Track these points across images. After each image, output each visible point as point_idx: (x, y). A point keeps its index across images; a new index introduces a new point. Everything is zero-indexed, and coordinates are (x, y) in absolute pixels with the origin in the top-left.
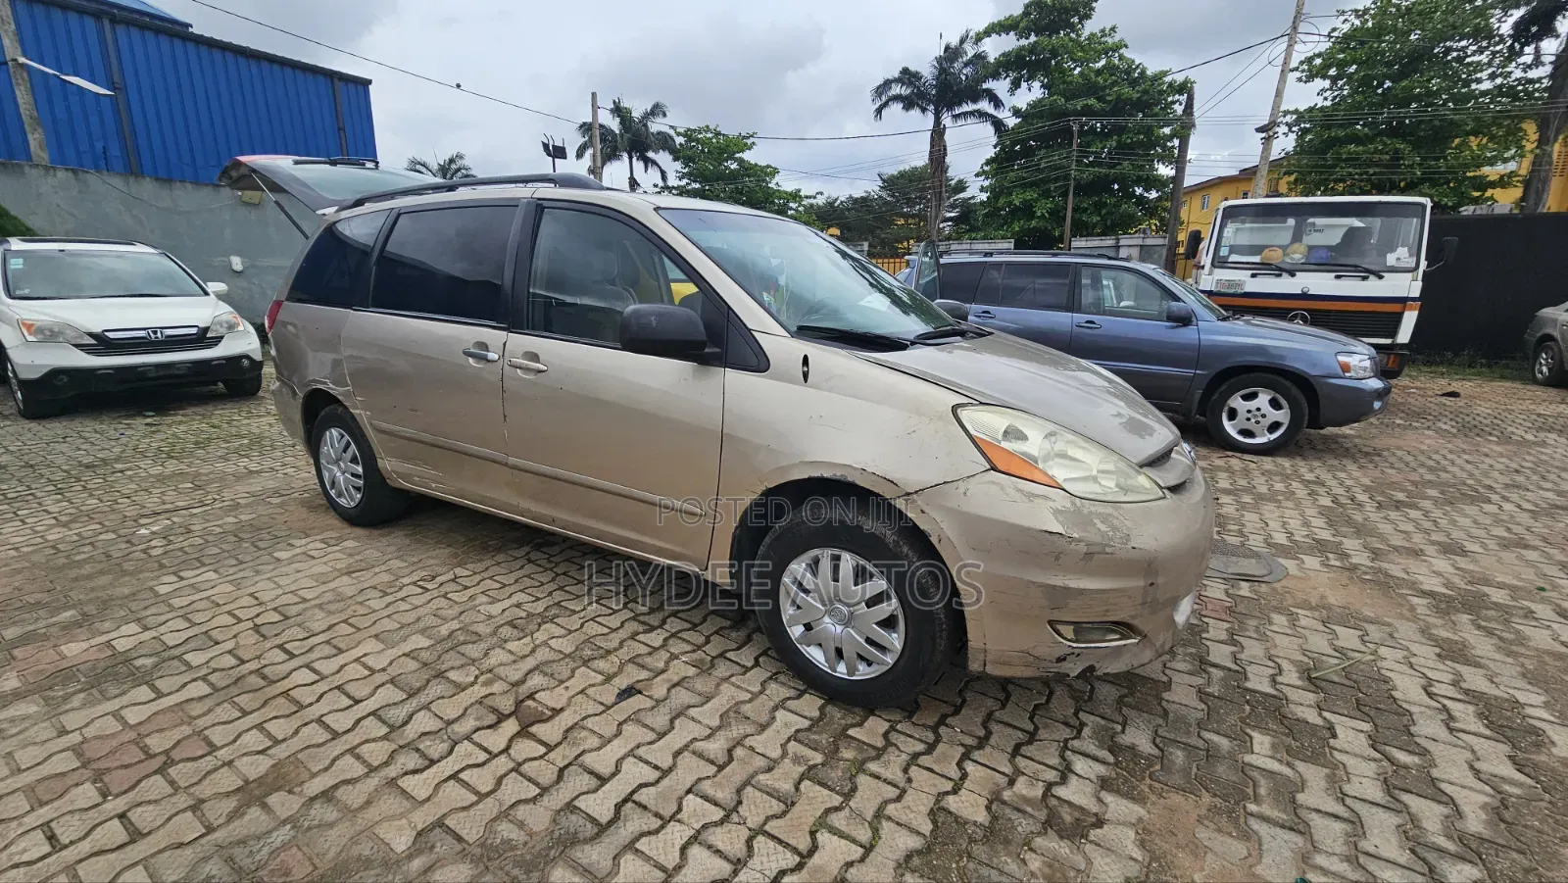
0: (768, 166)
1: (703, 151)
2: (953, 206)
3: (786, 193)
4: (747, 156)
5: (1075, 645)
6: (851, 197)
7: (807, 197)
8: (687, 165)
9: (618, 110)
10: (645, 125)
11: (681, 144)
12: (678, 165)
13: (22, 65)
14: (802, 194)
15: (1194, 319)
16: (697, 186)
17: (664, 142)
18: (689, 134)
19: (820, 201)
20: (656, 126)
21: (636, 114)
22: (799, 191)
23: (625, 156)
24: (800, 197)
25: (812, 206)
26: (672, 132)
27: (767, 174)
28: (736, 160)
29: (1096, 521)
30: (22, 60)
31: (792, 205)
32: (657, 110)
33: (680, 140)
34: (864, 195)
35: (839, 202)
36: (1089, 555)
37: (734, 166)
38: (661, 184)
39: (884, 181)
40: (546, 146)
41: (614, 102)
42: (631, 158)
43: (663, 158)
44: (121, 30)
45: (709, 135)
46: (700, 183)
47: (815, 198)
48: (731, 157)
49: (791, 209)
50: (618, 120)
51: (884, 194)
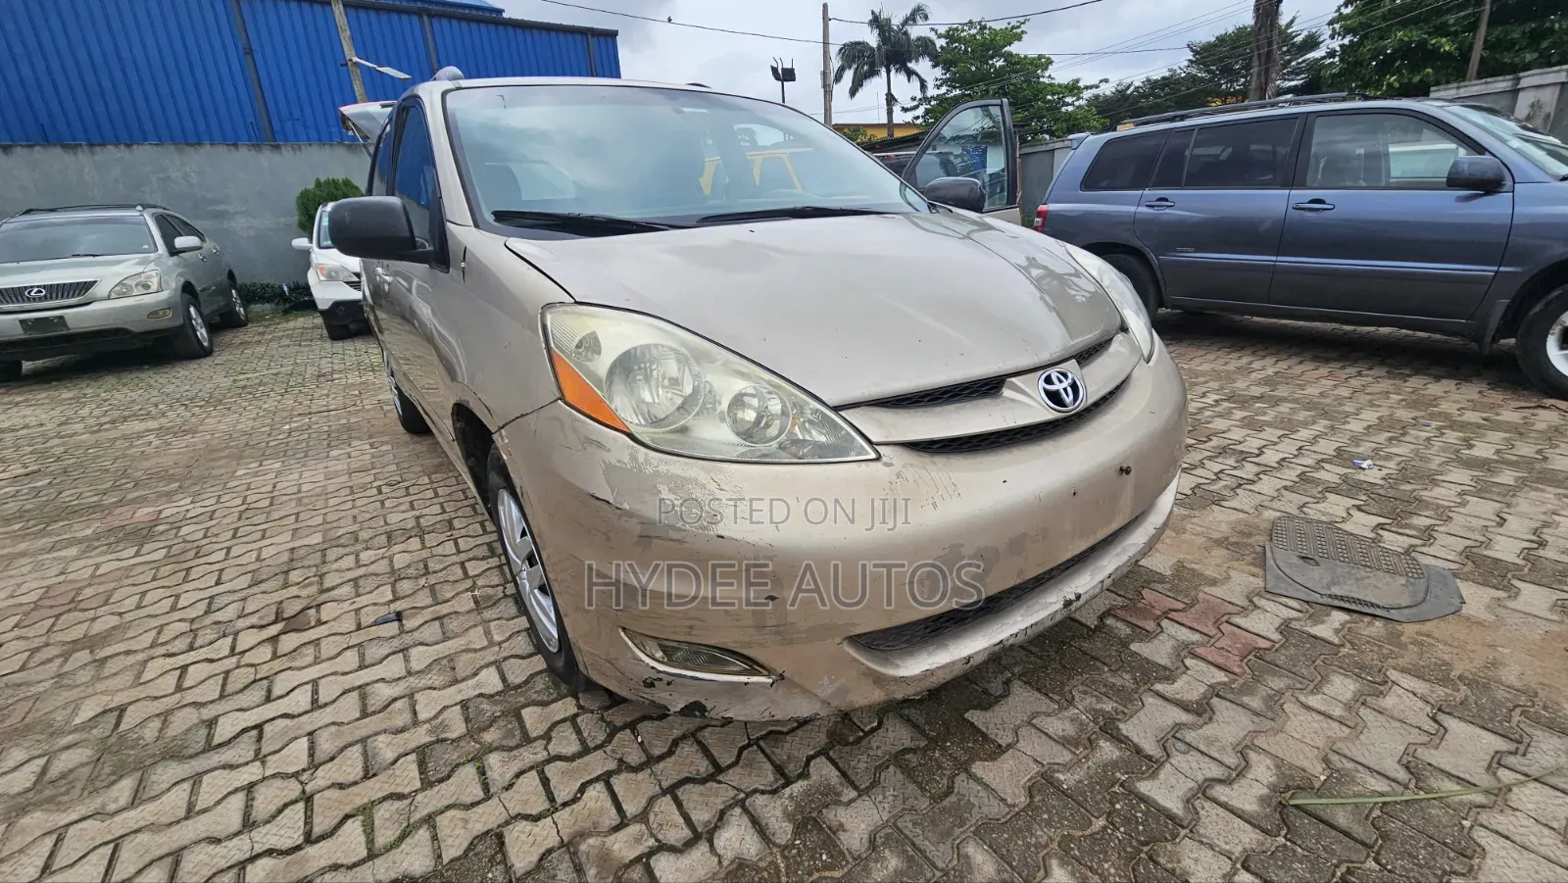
0: (1040, 57)
1: (966, 50)
2: (1296, 72)
3: (1060, 86)
4: (1015, 48)
5: (661, 667)
6: (1148, 80)
7: (1087, 88)
8: (948, 70)
9: (877, 22)
10: (906, 33)
11: (942, 47)
12: (938, 72)
13: (356, 63)
14: (1081, 84)
15: (1509, 183)
16: (958, 92)
17: (925, 47)
18: (951, 36)
19: (1107, 90)
20: (916, 32)
21: (896, 22)
22: (1077, 81)
23: (883, 70)
24: (1079, 88)
25: (1097, 97)
26: (933, 36)
27: (1037, 67)
28: (1002, 55)
29: (661, 487)
30: (355, 59)
31: (1069, 100)
32: (917, 14)
33: (940, 43)
34: (1167, 74)
35: (1132, 89)
36: (645, 538)
37: (1000, 63)
38: (919, 95)
39: (1196, 53)
40: (774, 70)
41: (873, 13)
42: (888, 72)
43: (923, 66)
44: (435, 21)
45: (973, 31)
46: (960, 88)
47: (1097, 87)
48: (998, 54)
49: (1068, 104)
50: (876, 32)
51: (1194, 71)
